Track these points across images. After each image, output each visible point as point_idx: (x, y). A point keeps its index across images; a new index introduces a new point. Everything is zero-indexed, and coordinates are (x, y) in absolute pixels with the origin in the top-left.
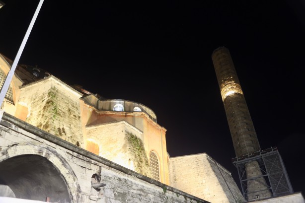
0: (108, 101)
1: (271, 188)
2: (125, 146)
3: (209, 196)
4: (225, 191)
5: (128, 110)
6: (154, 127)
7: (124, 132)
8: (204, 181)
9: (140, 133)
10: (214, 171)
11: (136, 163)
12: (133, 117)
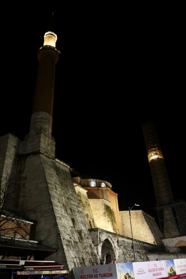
0: (87, 180)
1: (179, 226)
2: (104, 213)
3: (143, 235)
4: (152, 232)
5: (98, 186)
6: (112, 194)
7: (103, 205)
8: (140, 227)
9: (109, 203)
10: (146, 221)
11: (111, 223)
12: (102, 190)
